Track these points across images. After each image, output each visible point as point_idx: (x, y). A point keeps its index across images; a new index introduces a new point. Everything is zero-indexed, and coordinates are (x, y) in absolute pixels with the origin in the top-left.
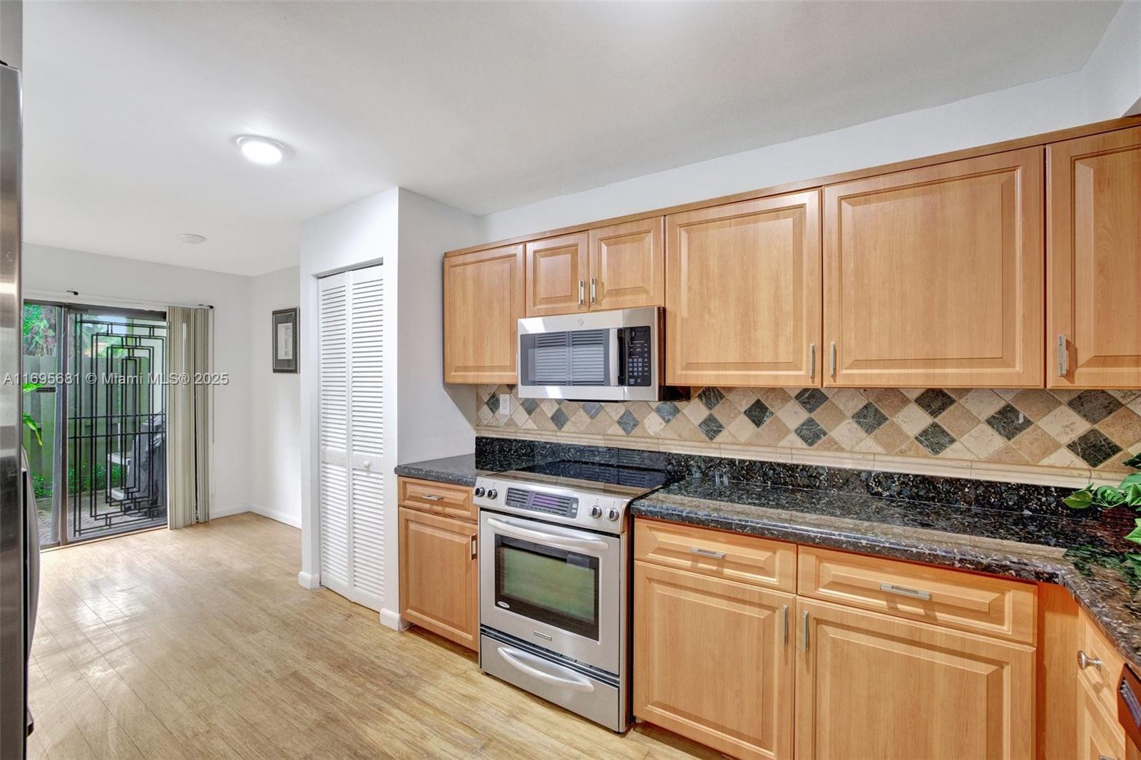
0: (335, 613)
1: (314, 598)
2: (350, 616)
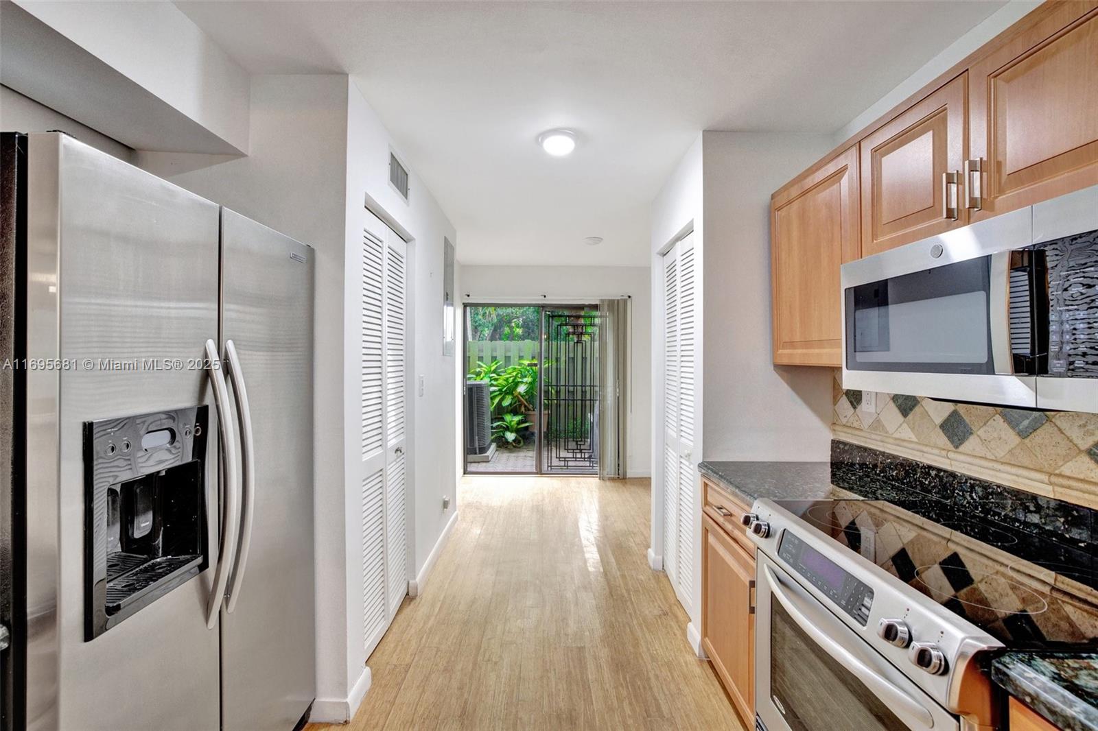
0: (656, 604)
1: (649, 579)
2: (665, 614)
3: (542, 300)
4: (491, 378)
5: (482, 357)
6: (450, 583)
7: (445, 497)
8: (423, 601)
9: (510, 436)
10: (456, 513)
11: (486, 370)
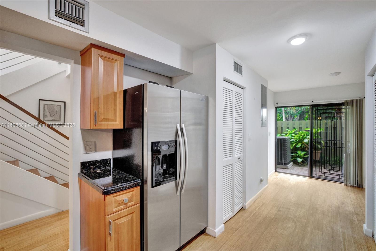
3: (312, 103)
4: (292, 135)
5: (289, 127)
6: (259, 209)
7: (261, 178)
8: (248, 211)
9: (300, 160)
10: (267, 185)
11: (290, 133)
